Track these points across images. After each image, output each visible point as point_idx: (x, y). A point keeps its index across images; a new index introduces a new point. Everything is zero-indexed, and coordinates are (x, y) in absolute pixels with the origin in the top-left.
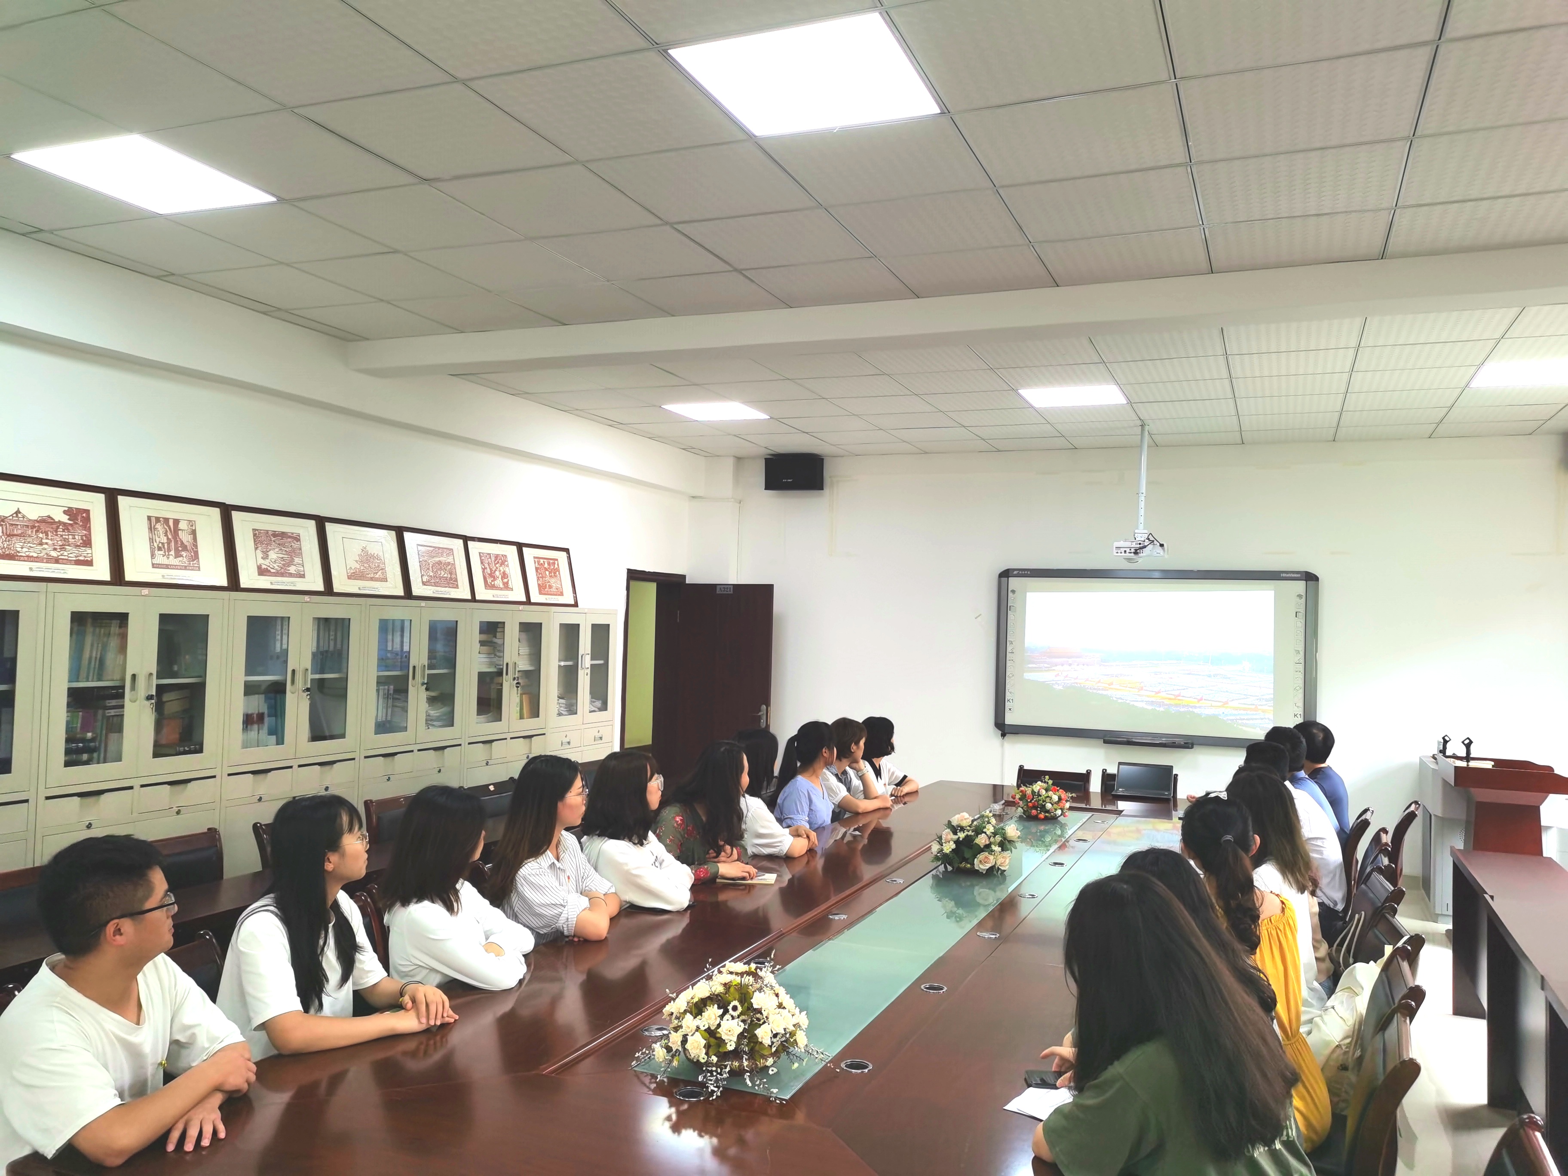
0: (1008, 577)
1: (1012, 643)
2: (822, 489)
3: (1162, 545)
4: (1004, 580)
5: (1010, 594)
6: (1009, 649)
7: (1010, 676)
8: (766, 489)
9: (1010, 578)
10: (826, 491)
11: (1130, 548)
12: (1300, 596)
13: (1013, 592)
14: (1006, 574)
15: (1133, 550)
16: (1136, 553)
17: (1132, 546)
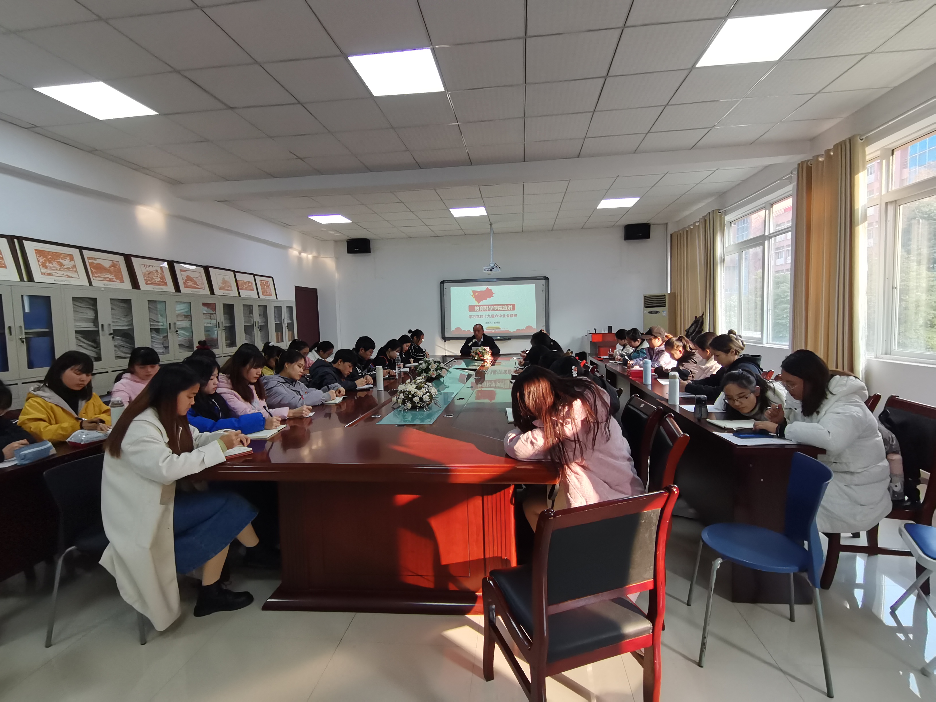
1: (446, 307)
2: (370, 252)
3: (500, 267)
4: (442, 284)
5: (445, 290)
6: (445, 310)
8: (348, 253)
9: (444, 284)
10: (372, 253)
11: (488, 269)
12: (543, 285)
14: (443, 282)
16: (491, 271)
17: (490, 268)
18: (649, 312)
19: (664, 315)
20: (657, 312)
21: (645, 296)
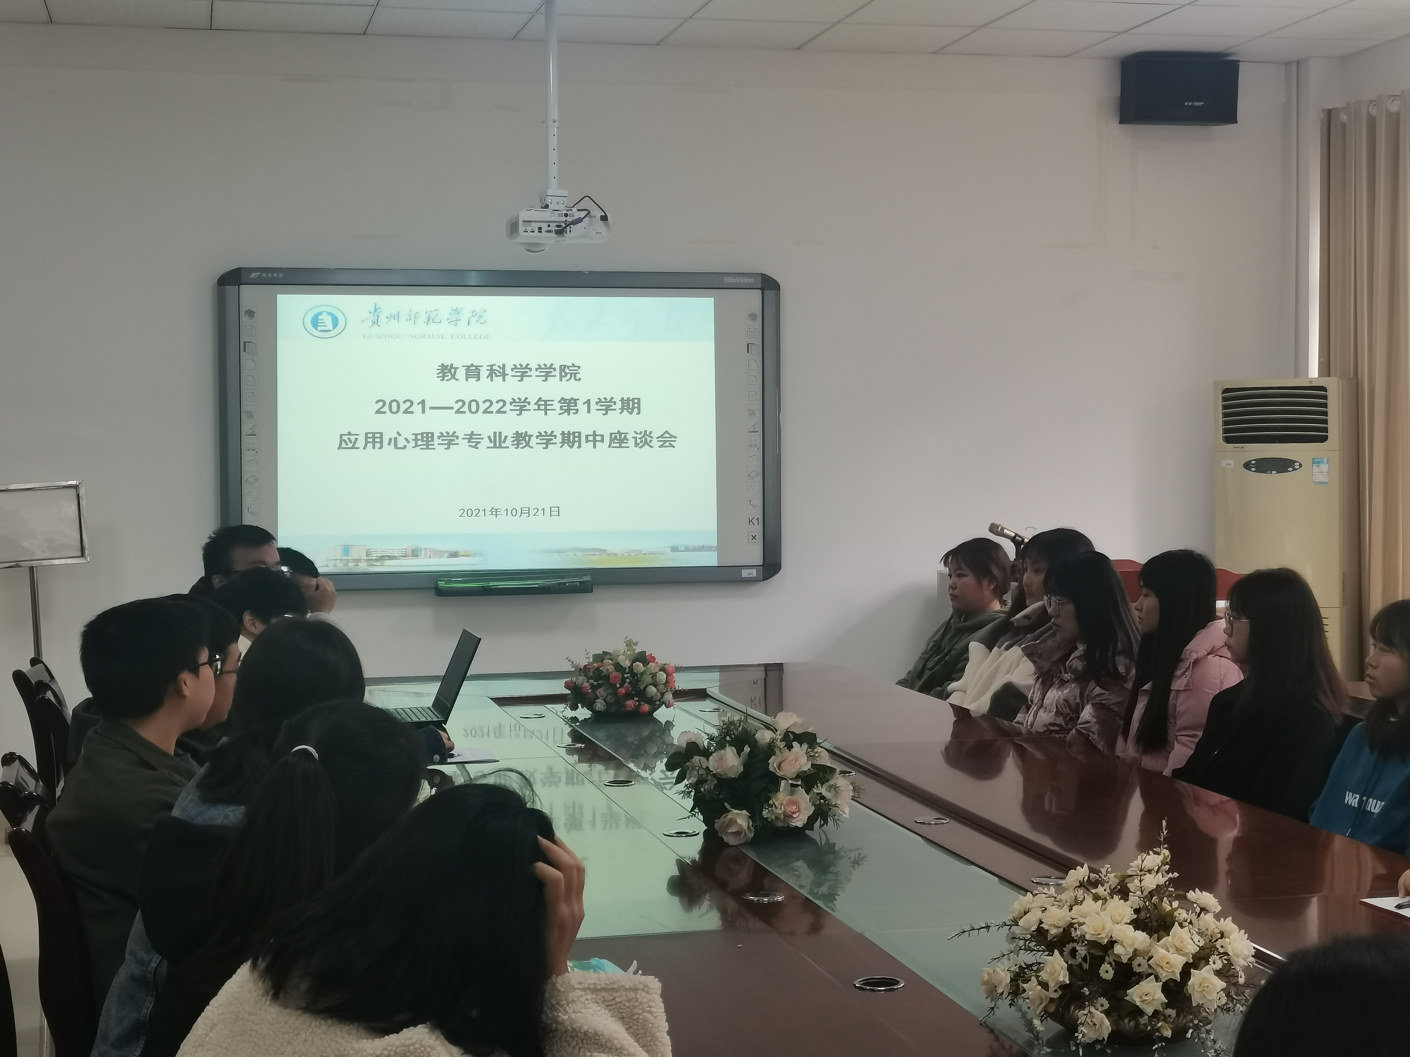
0: (239, 284)
1: (250, 415)
3: (604, 218)
4: (231, 290)
5: (244, 319)
6: (246, 427)
7: (251, 480)
9: (243, 287)
11: (549, 223)
12: (753, 316)
13: (250, 313)
14: (232, 279)
15: (553, 227)
16: (560, 232)
17: (553, 219)
18: (1247, 466)
19: (1320, 478)
20: (1283, 465)
21: (1226, 391)
